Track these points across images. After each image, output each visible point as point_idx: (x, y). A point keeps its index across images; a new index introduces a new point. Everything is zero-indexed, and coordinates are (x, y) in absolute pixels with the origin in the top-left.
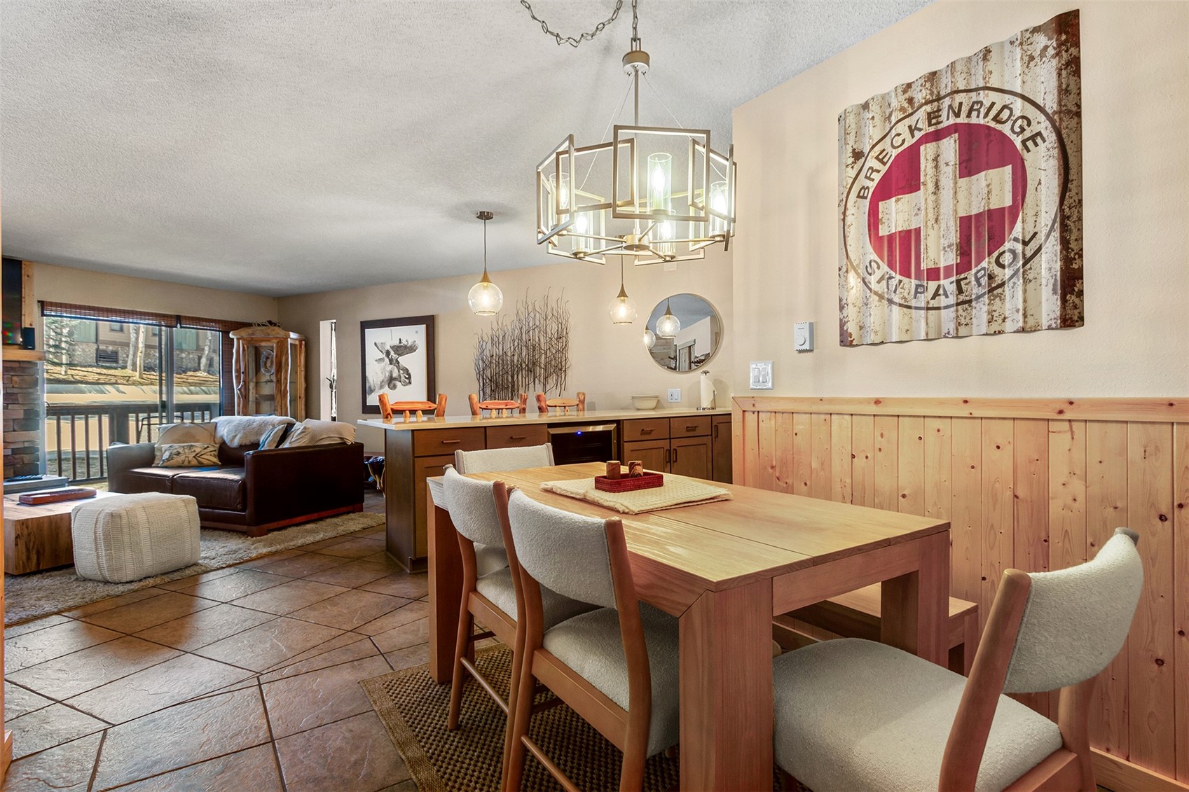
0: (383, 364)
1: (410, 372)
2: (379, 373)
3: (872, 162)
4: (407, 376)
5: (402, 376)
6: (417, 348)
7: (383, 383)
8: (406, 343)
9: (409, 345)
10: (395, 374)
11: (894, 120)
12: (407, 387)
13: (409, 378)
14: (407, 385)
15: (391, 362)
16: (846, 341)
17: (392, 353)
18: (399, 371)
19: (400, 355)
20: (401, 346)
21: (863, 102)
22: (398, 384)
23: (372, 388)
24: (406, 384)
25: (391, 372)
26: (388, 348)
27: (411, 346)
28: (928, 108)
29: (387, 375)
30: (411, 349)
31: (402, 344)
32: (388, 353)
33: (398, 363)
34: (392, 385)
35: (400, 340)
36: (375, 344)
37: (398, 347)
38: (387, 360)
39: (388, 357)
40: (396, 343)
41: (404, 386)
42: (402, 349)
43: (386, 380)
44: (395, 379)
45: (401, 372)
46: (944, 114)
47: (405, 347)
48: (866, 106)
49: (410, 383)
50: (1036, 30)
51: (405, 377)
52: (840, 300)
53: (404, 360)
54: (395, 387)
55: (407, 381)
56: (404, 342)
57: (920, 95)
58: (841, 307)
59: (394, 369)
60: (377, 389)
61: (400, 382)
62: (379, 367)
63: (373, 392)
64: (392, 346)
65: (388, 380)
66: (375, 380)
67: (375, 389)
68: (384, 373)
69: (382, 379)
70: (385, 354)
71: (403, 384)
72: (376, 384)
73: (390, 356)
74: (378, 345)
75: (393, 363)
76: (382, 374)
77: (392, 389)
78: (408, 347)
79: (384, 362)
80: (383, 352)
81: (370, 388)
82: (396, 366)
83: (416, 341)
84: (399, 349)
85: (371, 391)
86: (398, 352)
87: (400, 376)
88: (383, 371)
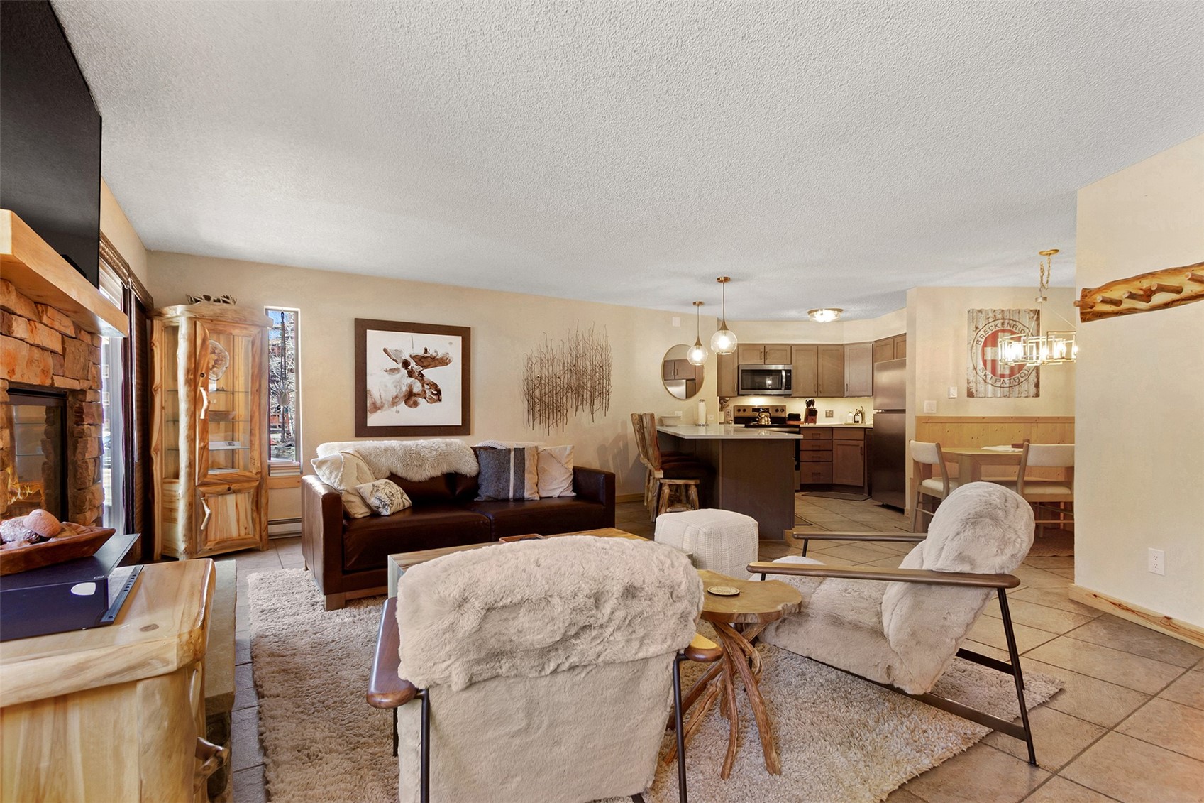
0: (397, 376)
1: (440, 387)
2: (390, 386)
3: (982, 332)
4: (436, 392)
5: (427, 391)
6: (450, 361)
7: (397, 400)
8: (435, 354)
9: (439, 356)
10: (417, 388)
11: (990, 320)
12: (434, 404)
13: (439, 393)
14: (435, 401)
15: (411, 374)
16: (970, 395)
17: (413, 364)
18: (423, 386)
19: (426, 367)
20: (427, 357)
21: (979, 309)
22: (421, 400)
23: (378, 402)
24: (433, 401)
25: (410, 387)
26: (408, 358)
27: (442, 359)
28: (1002, 321)
29: (404, 389)
30: (442, 362)
31: (429, 355)
32: (406, 364)
33: (422, 376)
34: (411, 402)
35: (426, 349)
36: (385, 351)
37: (422, 357)
38: (404, 372)
39: (406, 368)
40: (421, 352)
41: (431, 403)
42: (427, 360)
43: (402, 395)
44: (417, 395)
45: (427, 387)
46: (1006, 325)
47: (434, 358)
48: (980, 311)
49: (440, 400)
50: (1031, 311)
51: (433, 394)
52: (968, 380)
53: (431, 373)
54: (416, 404)
55: (435, 398)
56: (431, 352)
57: (999, 316)
58: (969, 383)
59: (415, 383)
60: (386, 406)
61: (425, 398)
62: (390, 380)
63: (379, 411)
64: (412, 355)
65: (405, 396)
66: (382, 396)
67: (382, 407)
68: (399, 387)
69: (395, 394)
70: (401, 364)
71: (429, 400)
72: (384, 402)
73: (410, 368)
74: (389, 351)
75: (413, 375)
76: (395, 389)
77: (411, 406)
78: (438, 359)
79: (398, 373)
80: (399, 361)
81: (374, 404)
82: (419, 380)
83: (448, 354)
84: (422, 360)
85: (376, 408)
86: (421, 363)
87: (425, 392)
88: (398, 384)
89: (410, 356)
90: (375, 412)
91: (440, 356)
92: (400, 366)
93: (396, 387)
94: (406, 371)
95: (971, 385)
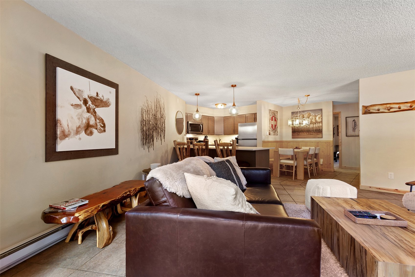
0: (79, 111)
1: (105, 122)
2: (76, 118)
3: (271, 116)
4: (102, 125)
5: (98, 124)
6: (109, 105)
7: (80, 129)
8: (102, 98)
10: (92, 122)
13: (104, 126)
14: (102, 132)
15: (88, 110)
16: (269, 134)
17: (90, 103)
18: (96, 120)
19: (97, 106)
20: (98, 99)
21: (270, 109)
22: (95, 131)
23: (67, 131)
25: (88, 120)
26: (86, 97)
27: (106, 102)
29: (84, 121)
31: (99, 98)
32: (85, 102)
33: (95, 113)
34: (88, 132)
35: (97, 93)
36: (72, 88)
37: (95, 99)
38: (84, 108)
39: (86, 106)
40: (94, 95)
41: (100, 133)
42: (98, 102)
43: (83, 126)
44: (92, 126)
45: (98, 121)
46: (274, 115)
47: (102, 101)
49: (105, 131)
51: (101, 126)
53: (100, 111)
54: (91, 133)
55: (102, 129)
56: (100, 96)
57: (273, 112)
58: (269, 131)
59: (91, 117)
60: (72, 134)
61: (96, 129)
62: (75, 112)
63: (67, 138)
64: (90, 96)
65: (85, 127)
66: (70, 126)
67: (69, 135)
68: (81, 119)
69: (78, 125)
70: (82, 101)
71: (99, 131)
72: (71, 130)
73: (88, 105)
74: (74, 90)
75: (90, 111)
76: (78, 120)
77: (88, 135)
78: (104, 102)
79: (81, 108)
80: (81, 99)
81: (63, 132)
82: (93, 115)
83: (109, 99)
84: (96, 101)
85: (65, 136)
86: (95, 103)
87: (97, 124)
88: (80, 117)
89: (88, 96)
90: (64, 139)
91: (105, 100)
92: (82, 103)
93: (79, 119)
94: (85, 107)
95: (270, 131)
